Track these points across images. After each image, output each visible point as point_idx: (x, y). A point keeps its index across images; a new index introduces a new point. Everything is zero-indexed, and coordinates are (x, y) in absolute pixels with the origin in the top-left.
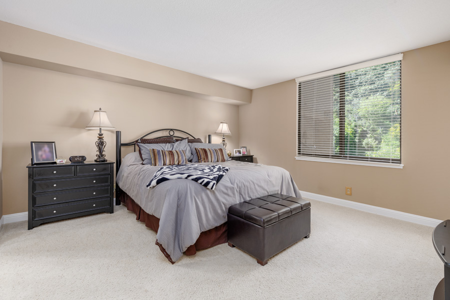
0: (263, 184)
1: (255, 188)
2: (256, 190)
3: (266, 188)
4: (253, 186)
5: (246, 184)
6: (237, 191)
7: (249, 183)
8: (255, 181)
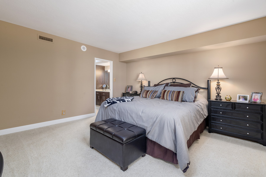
0: (134, 116)
1: (128, 116)
2: (128, 118)
3: (135, 119)
4: (126, 114)
5: (123, 111)
6: (117, 113)
7: (125, 111)
8: (129, 111)
